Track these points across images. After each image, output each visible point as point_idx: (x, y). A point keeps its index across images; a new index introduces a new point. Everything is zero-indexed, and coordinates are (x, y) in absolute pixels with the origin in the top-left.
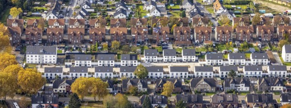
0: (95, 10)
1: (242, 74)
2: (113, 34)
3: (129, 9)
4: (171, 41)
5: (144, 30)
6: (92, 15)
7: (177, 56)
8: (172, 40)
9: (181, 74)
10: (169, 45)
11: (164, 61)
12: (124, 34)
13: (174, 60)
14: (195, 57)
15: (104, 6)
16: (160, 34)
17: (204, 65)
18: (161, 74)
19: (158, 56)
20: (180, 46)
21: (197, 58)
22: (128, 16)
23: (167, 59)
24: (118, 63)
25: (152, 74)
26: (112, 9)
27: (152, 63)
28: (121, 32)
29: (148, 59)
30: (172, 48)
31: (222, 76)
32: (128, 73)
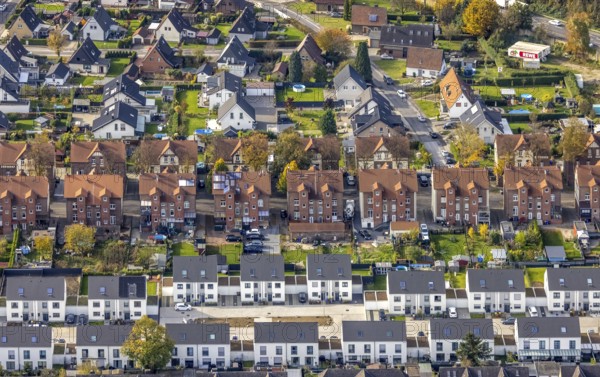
0: (33, 109)
1: (509, 348)
2: (75, 200)
3: (150, 102)
4: (280, 222)
5: (183, 183)
6: (19, 127)
7: (289, 281)
8: (281, 219)
9: (294, 350)
10: (268, 236)
11: (243, 299)
12: (113, 199)
13: (278, 295)
14: (350, 282)
15: (67, 94)
16: (238, 197)
17: (382, 312)
18: (221, 353)
19: (222, 282)
20: (308, 242)
21: (359, 287)
22: (141, 128)
23: (251, 291)
24: (78, 310)
25: (189, 352)
26: (92, 103)
27: (199, 309)
28: (102, 192)
29: (184, 292)
30: (277, 251)
31: (440, 357)
32: (105, 348)
